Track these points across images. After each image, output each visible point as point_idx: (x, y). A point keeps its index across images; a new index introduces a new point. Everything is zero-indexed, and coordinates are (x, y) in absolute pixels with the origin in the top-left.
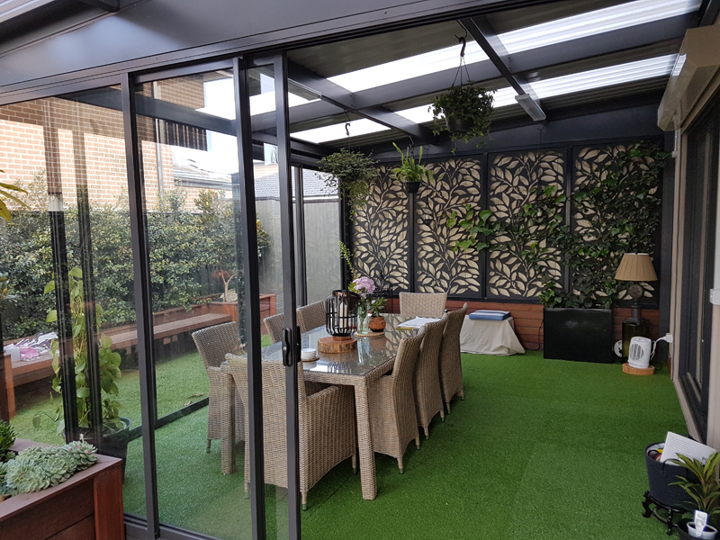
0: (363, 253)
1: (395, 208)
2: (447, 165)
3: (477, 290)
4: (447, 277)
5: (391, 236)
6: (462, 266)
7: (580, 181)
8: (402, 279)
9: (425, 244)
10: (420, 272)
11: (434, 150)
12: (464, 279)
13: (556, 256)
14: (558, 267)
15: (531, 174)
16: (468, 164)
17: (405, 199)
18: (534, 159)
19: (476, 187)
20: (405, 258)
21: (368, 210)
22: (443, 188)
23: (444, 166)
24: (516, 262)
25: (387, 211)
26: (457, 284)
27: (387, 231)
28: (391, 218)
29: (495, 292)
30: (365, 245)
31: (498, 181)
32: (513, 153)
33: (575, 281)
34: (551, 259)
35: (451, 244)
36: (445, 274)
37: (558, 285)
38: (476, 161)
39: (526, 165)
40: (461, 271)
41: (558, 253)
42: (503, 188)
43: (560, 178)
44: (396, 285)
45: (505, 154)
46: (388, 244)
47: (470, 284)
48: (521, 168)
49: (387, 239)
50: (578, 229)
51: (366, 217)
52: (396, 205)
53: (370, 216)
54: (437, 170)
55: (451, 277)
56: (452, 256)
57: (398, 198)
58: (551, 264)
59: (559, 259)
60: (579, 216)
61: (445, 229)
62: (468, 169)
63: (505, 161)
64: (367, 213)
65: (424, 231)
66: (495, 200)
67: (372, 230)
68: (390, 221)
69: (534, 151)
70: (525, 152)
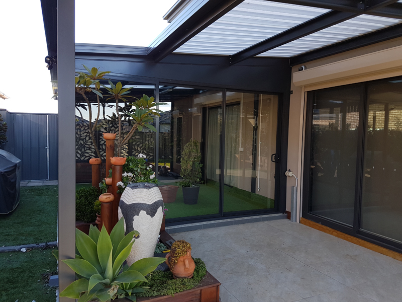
4: (80, 152)
6: (87, 147)
12: (88, 153)
35: (82, 138)
40: (87, 150)
47: (91, 155)
55: (82, 152)
56: (82, 143)
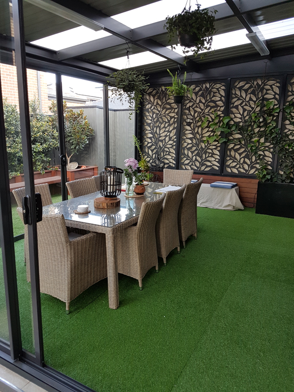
0: (148, 143)
1: (170, 114)
2: (204, 86)
3: (218, 169)
4: (200, 160)
5: (166, 133)
6: (209, 153)
7: (290, 99)
8: (171, 161)
9: (187, 138)
10: (183, 156)
11: (196, 76)
12: (210, 161)
13: (270, 148)
14: (271, 156)
15: (258, 93)
16: (218, 86)
17: (176, 108)
18: (260, 83)
19: (222, 101)
20: (174, 147)
21: (153, 115)
22: (200, 101)
23: (202, 87)
24: (244, 151)
25: (165, 116)
26: (205, 164)
27: (164, 129)
28: (167, 121)
29: (229, 170)
30: (150, 138)
31: (236, 97)
32: (248, 79)
33: (281, 165)
34: (267, 150)
35: (203, 139)
36: (198, 158)
37: (270, 167)
38: (223, 84)
39: (255, 87)
40: (208, 157)
41: (272, 146)
42: (240, 102)
43: (277, 96)
44: (168, 164)
45: (242, 79)
46: (164, 137)
47: (214, 165)
48: (252, 89)
49: (164, 134)
50: (286, 131)
51: (151, 120)
52: (170, 113)
53: (154, 119)
54: (197, 89)
55: (202, 160)
56: (204, 147)
57: (172, 108)
58: (267, 153)
59: (272, 150)
60: (287, 122)
61: (200, 129)
62: (217, 89)
63: (242, 84)
64: (152, 117)
65: (187, 130)
66: (234, 110)
67: (155, 129)
68: (166, 123)
69: (261, 77)
70: (255, 78)
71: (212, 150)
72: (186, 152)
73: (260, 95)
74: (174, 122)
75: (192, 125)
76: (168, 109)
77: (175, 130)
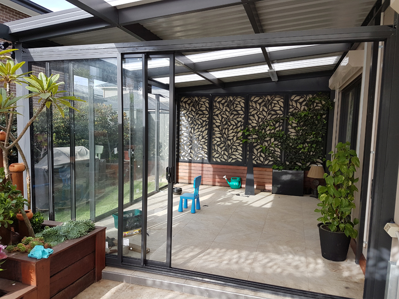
0: (184, 140)
1: (202, 119)
2: (229, 99)
3: (241, 161)
5: (199, 133)
8: (204, 155)
9: (217, 137)
10: (214, 151)
12: (235, 155)
13: (278, 145)
14: (279, 151)
15: (268, 106)
16: (239, 99)
17: (207, 114)
18: (270, 99)
19: (243, 111)
20: (206, 144)
22: (226, 110)
23: (227, 99)
24: (260, 148)
25: (198, 120)
26: (232, 157)
27: (198, 130)
28: (200, 124)
30: (186, 136)
31: (253, 108)
32: (261, 95)
33: (287, 158)
34: (276, 147)
35: (229, 138)
36: (226, 152)
37: (279, 159)
38: (243, 98)
39: (266, 101)
40: (234, 151)
42: (255, 112)
43: (282, 108)
44: (201, 157)
45: (257, 96)
46: (198, 136)
47: (238, 158)
48: (264, 103)
49: (197, 134)
50: (289, 133)
51: (187, 122)
53: (189, 122)
54: (224, 101)
55: (229, 154)
56: (230, 144)
57: (204, 114)
58: (276, 149)
59: (280, 147)
60: (290, 127)
61: (227, 130)
62: (239, 102)
63: (256, 99)
64: (188, 120)
65: (216, 131)
66: (251, 117)
71: (236, 146)
72: (216, 148)
73: (270, 108)
74: (206, 125)
75: (220, 127)
76: (200, 115)
77: (207, 131)
